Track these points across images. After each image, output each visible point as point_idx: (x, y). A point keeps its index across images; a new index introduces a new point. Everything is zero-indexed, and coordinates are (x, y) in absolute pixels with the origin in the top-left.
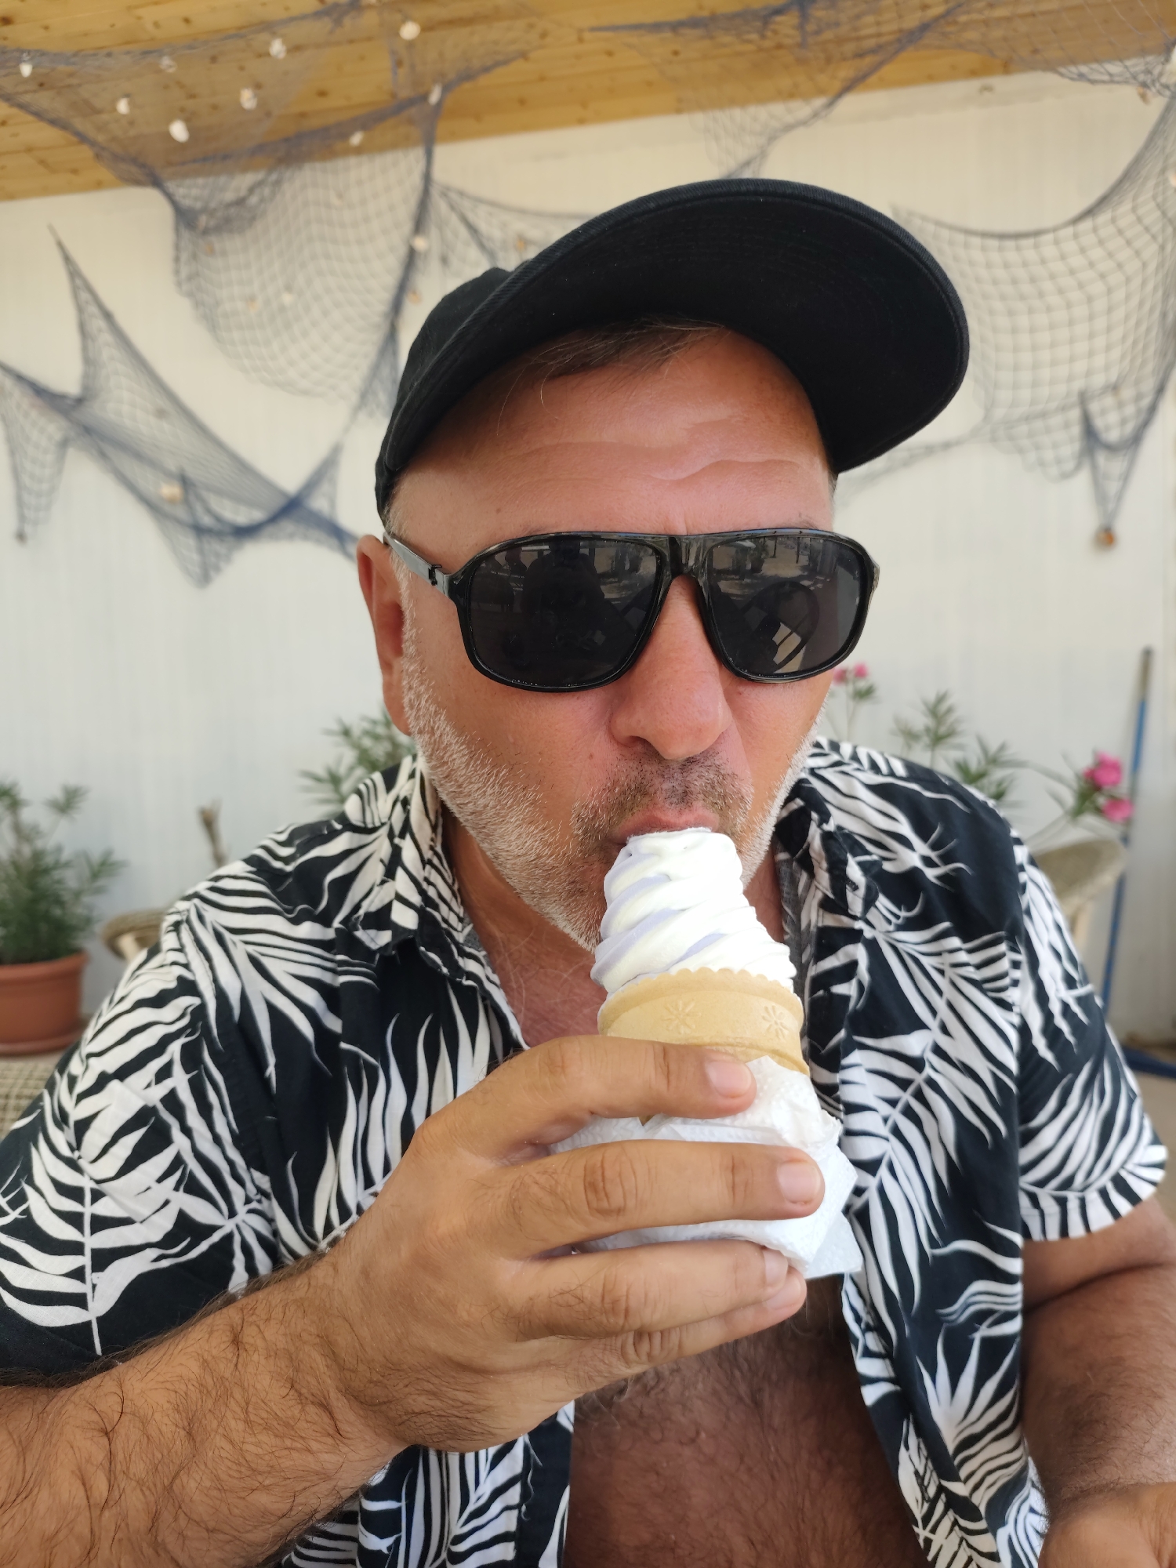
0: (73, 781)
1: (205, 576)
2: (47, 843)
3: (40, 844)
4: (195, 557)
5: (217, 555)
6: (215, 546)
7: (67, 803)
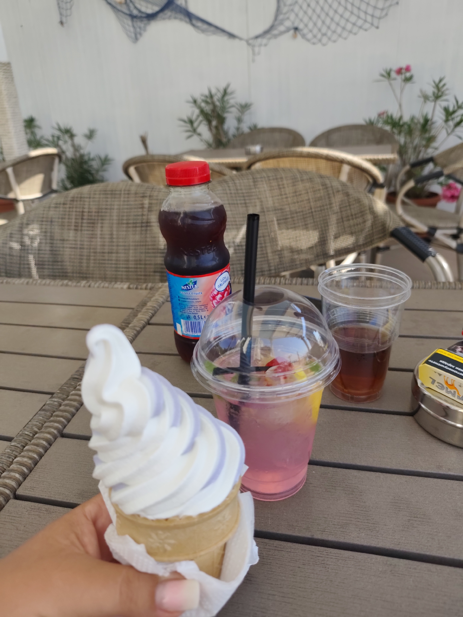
0: (92, 127)
1: (136, 38)
2: (85, 151)
3: (82, 152)
4: (132, 29)
5: (140, 28)
6: (139, 24)
7: (91, 135)
